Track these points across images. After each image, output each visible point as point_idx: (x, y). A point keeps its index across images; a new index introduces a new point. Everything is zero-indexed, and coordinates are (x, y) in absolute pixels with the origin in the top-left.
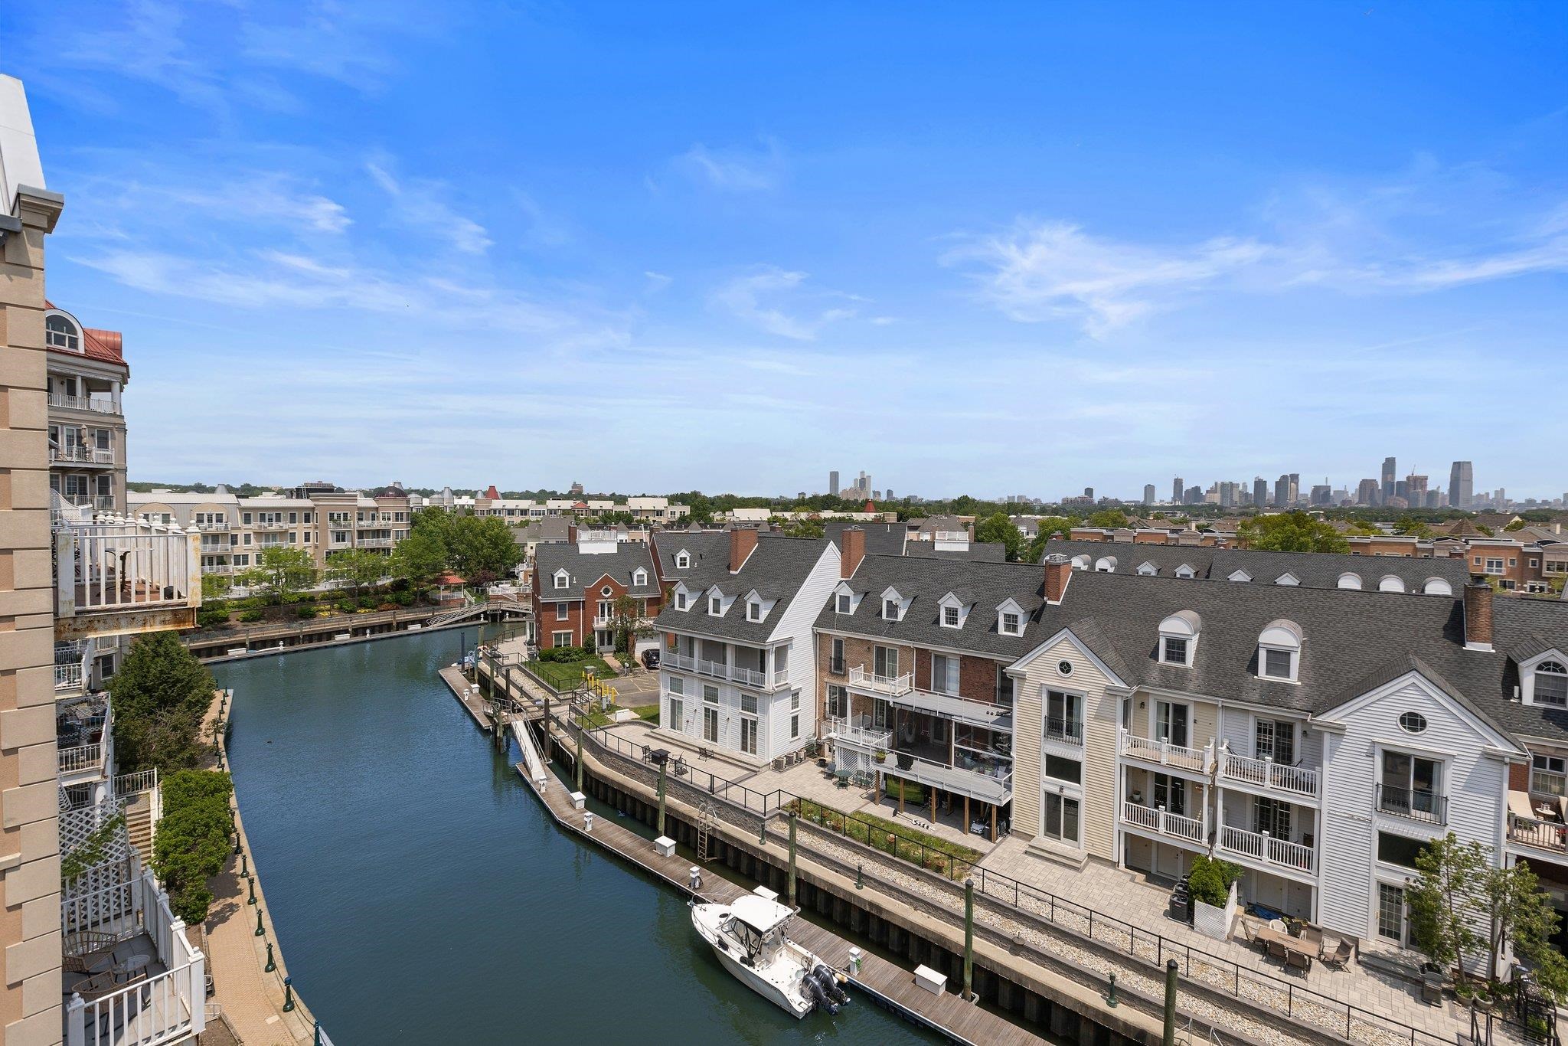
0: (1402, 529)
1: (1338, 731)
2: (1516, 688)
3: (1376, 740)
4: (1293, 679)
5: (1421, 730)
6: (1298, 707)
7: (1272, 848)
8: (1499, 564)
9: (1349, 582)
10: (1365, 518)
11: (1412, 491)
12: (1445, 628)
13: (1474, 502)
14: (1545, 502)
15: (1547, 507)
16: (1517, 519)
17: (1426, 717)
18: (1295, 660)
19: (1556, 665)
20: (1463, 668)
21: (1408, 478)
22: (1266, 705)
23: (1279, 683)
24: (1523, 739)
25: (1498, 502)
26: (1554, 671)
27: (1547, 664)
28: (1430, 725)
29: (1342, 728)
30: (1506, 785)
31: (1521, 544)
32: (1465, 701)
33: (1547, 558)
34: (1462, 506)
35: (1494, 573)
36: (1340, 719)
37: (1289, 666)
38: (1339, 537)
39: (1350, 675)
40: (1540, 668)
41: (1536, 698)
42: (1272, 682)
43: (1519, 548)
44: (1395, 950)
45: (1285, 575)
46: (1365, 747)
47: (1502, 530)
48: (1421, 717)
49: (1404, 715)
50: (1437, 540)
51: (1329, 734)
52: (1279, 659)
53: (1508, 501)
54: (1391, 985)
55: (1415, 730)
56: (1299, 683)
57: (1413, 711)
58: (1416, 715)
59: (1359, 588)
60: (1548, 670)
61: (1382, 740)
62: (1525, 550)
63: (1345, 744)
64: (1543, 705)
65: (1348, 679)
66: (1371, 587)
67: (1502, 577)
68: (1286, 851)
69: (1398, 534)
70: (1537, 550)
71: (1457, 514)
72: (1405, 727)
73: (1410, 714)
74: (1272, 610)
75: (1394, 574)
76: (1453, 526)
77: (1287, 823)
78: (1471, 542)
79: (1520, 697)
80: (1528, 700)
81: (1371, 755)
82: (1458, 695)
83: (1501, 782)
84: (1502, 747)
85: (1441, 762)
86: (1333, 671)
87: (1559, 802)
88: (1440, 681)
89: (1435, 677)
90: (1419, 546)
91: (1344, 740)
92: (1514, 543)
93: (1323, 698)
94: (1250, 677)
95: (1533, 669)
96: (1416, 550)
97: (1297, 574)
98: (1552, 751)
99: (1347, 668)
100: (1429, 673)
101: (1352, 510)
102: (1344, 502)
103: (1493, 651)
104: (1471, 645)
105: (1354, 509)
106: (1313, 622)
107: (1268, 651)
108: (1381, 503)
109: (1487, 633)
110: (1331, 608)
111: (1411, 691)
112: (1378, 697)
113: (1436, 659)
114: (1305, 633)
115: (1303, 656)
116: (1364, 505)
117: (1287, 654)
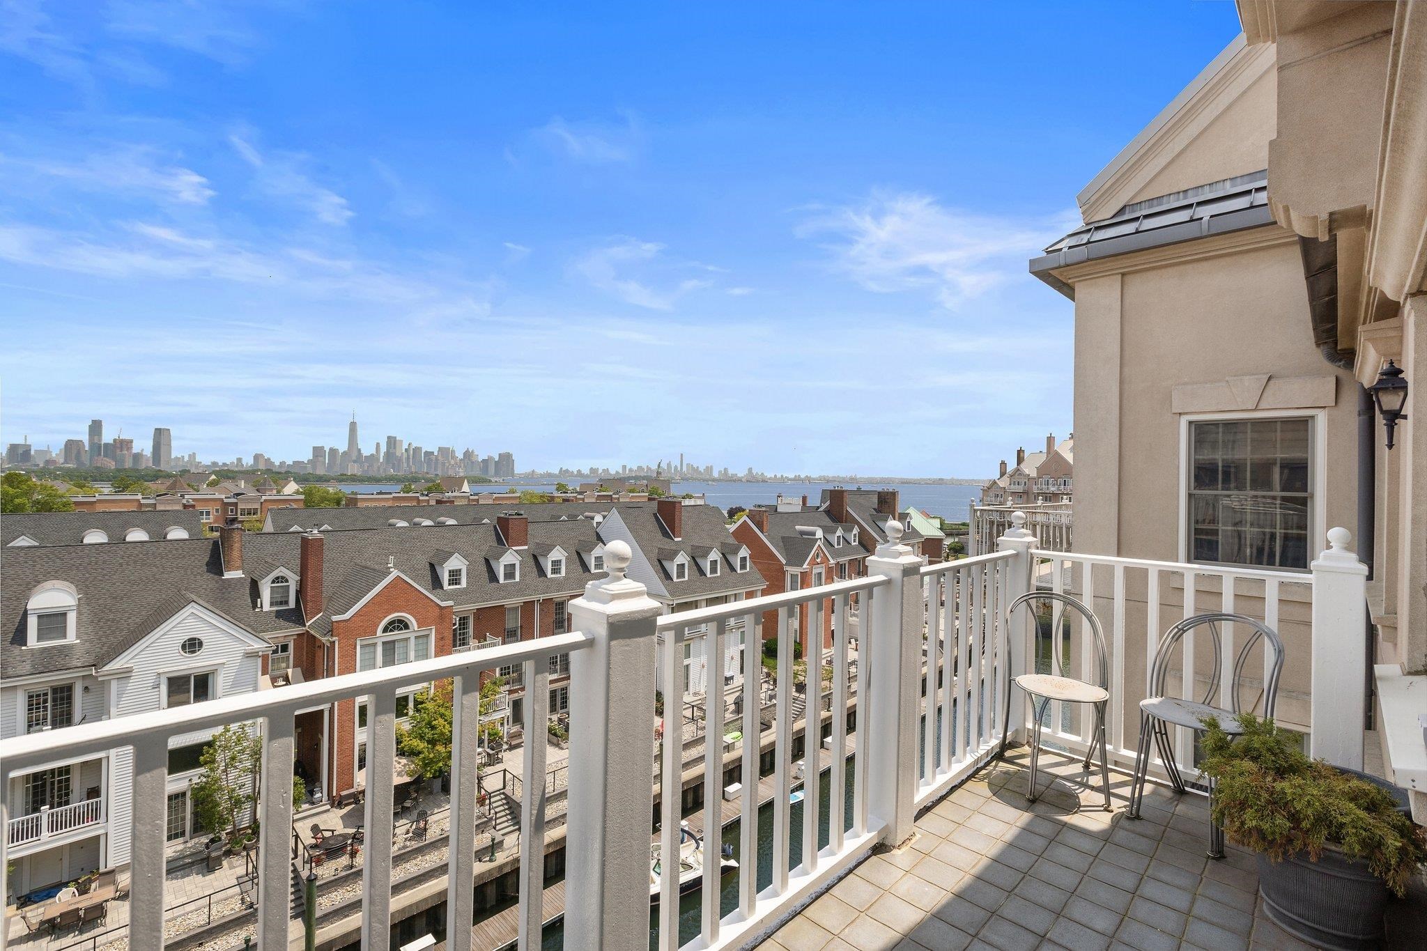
0: (119, 487)
1: (125, 675)
2: (259, 600)
3: (161, 671)
4: (71, 638)
5: (199, 650)
6: (79, 664)
7: (52, 821)
8: (208, 514)
9: (95, 537)
10: (82, 478)
11: (118, 452)
12: (207, 565)
13: (173, 464)
14: (224, 464)
15: (226, 468)
16: (213, 477)
17: (202, 638)
18: (72, 619)
19: (283, 578)
20: (223, 593)
21: (115, 440)
22: (40, 673)
23: (53, 648)
24: (267, 636)
25: (191, 464)
26: (282, 582)
27: (277, 578)
28: (206, 644)
29: (129, 670)
30: (260, 673)
31: (223, 497)
33: (240, 506)
34: (163, 467)
35: (205, 521)
36: (126, 663)
37: (66, 626)
38: (61, 497)
39: (130, 621)
40: (273, 582)
41: (272, 604)
42: (46, 648)
43: (222, 500)
44: (181, 847)
45: (21, 538)
46: (151, 680)
47: (205, 486)
48: (199, 640)
49: (185, 641)
50: (158, 496)
51: (116, 681)
52: (53, 622)
53: (199, 463)
54: (183, 877)
55: (194, 652)
56: (78, 641)
57: (192, 637)
58: (194, 639)
59: (106, 541)
60: (278, 582)
61: (166, 670)
62: (226, 500)
63: (132, 684)
64: (275, 608)
65: (128, 625)
66: (118, 540)
67: (211, 523)
68: (71, 816)
69: (116, 492)
70: (235, 500)
71: (160, 474)
72: (186, 652)
73: (189, 639)
74: (38, 573)
75: (138, 527)
76: (168, 484)
77: (67, 787)
78: (186, 497)
79: (262, 607)
80: (267, 608)
81: (158, 686)
83: (257, 671)
84: (258, 645)
85: (213, 672)
86: (113, 621)
87: (287, 674)
90: (143, 501)
91: (131, 681)
92: (217, 496)
93: (105, 648)
94: (16, 650)
95: (269, 584)
96: (141, 505)
97: (35, 536)
98: (282, 640)
99: (127, 615)
100: (201, 602)
101: (59, 471)
102: (47, 462)
103: (243, 576)
104: (228, 574)
105: (60, 469)
106: (87, 578)
107: (40, 617)
108: (88, 463)
109: (238, 563)
110: (104, 562)
111: (191, 620)
112: (162, 633)
113: (204, 591)
114: (79, 591)
115: (79, 613)
116: (70, 465)
117: (64, 614)
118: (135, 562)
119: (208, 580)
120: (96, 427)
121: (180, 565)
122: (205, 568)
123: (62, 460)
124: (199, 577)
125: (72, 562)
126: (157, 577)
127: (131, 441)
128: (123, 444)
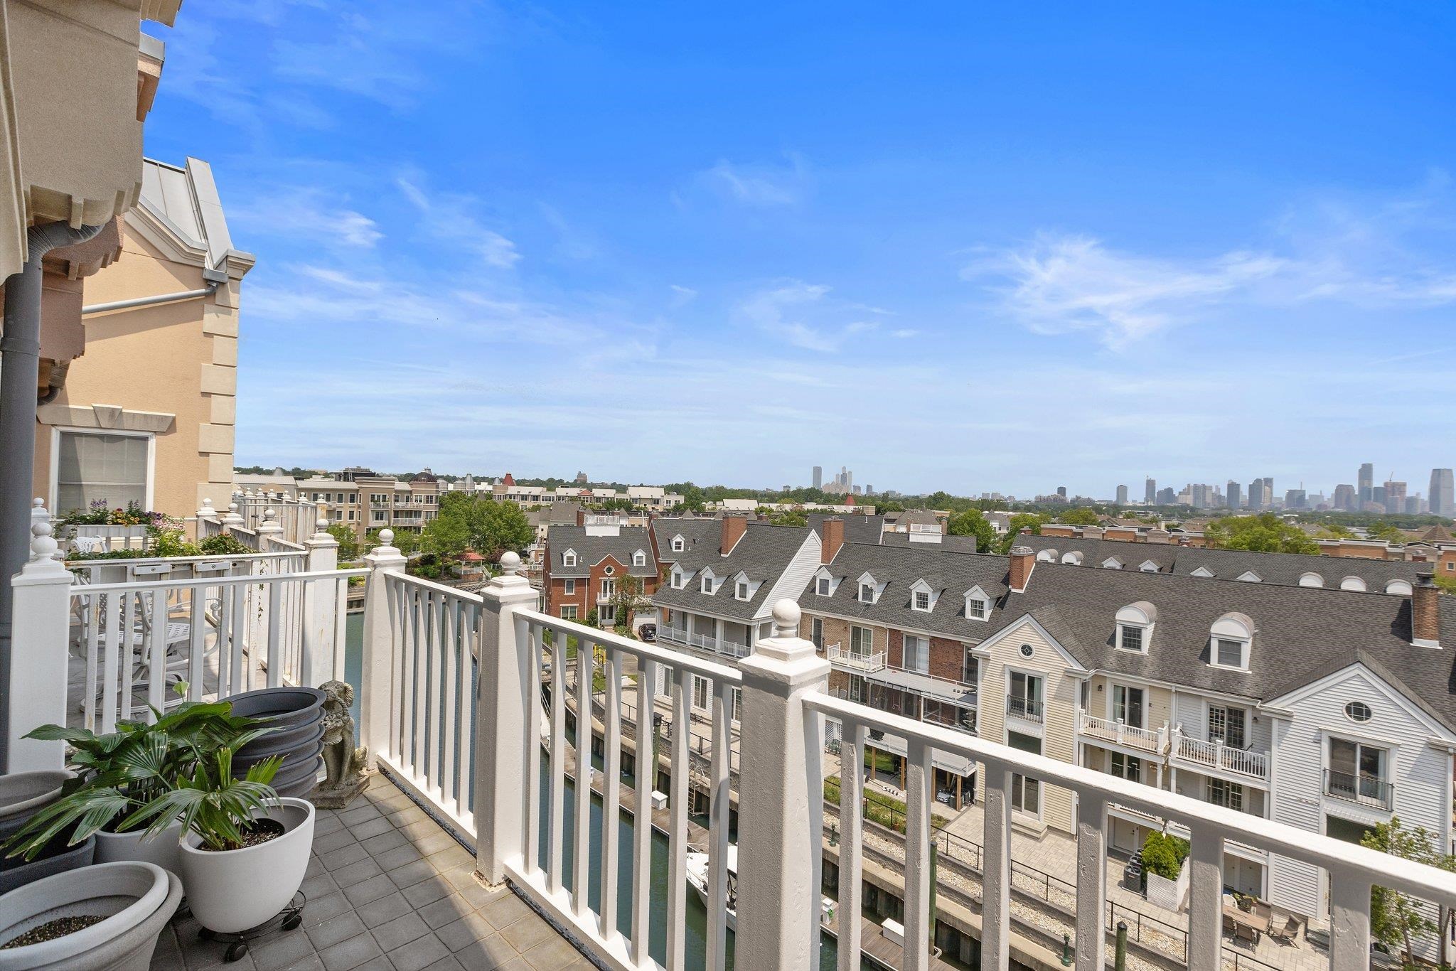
1: (1286, 718)
3: (1322, 727)
4: (1244, 668)
5: (1366, 719)
6: (1249, 694)
9: (1311, 580)
11: (1387, 496)
12: (1392, 625)
17: (1371, 707)
18: (1246, 650)
20: (1410, 663)
21: (1386, 484)
22: (1218, 691)
23: (1230, 672)
28: (1375, 715)
29: (1290, 715)
30: (1449, 774)
32: (1410, 693)
34: (1440, 513)
36: (1287, 706)
37: (1240, 655)
38: (1308, 540)
39: (1299, 666)
42: (1224, 671)
45: (1247, 573)
46: (1312, 735)
48: (1366, 707)
49: (1350, 704)
51: (1278, 720)
52: (1231, 649)
55: (1361, 719)
56: (1250, 672)
57: (1358, 701)
58: (1361, 705)
59: (1320, 586)
61: (1329, 728)
63: (1293, 730)
65: (1296, 670)
69: (1369, 538)
71: (1435, 520)
72: (1350, 716)
73: (1355, 704)
75: (1356, 574)
76: (1428, 532)
77: (1240, 805)
81: (1318, 742)
82: (1403, 688)
84: (1445, 739)
85: (1386, 750)
86: (1283, 662)
88: (1388, 675)
89: (1381, 670)
90: (1387, 549)
91: (1292, 726)
93: (1273, 686)
94: (1202, 665)
96: (1387, 554)
97: (1259, 573)
99: (1297, 659)
100: (1374, 666)
101: (1325, 514)
102: (1319, 506)
103: (1441, 648)
104: (1419, 642)
105: (1327, 513)
106: (1265, 616)
107: (1220, 641)
108: (1354, 507)
109: (1433, 631)
110: (1282, 603)
111: (1356, 682)
112: (1323, 687)
113: (1384, 654)
114: (1257, 626)
115: (1254, 647)
116: (1337, 510)
117: (1239, 644)
119: (1392, 643)
120: (1366, 471)
121: (1359, 620)
122: (1389, 629)
123: (1330, 504)
124: (1380, 637)
125: (1253, 599)
126: (1332, 627)
127: (1405, 485)
128: (1395, 488)
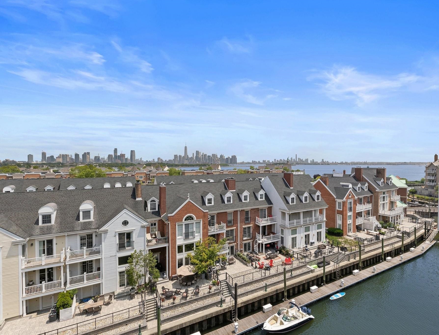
0: (120, 169)
1: (106, 232)
2: (147, 208)
3: (116, 231)
4: (92, 219)
5: (127, 225)
6: (94, 228)
7: (87, 277)
8: (142, 177)
9: (107, 186)
10: (110, 166)
11: (121, 158)
12: (131, 195)
13: (136, 161)
14: (150, 161)
16: (145, 165)
18: (92, 213)
19: (154, 200)
20: (136, 205)
21: (120, 154)
22: (83, 230)
23: (87, 222)
24: (149, 220)
25: (141, 161)
26: (154, 202)
27: (152, 201)
28: (129, 223)
29: (107, 231)
31: (146, 172)
33: (151, 175)
34: (133, 162)
35: (141, 180)
36: (106, 228)
37: (90, 215)
38: (103, 172)
40: (151, 202)
41: (151, 209)
42: (85, 222)
43: (145, 173)
44: (123, 289)
45: (87, 186)
46: (114, 234)
47: (142, 168)
48: (127, 221)
49: (123, 222)
50: (128, 172)
51: (103, 234)
52: (87, 214)
53: (143, 161)
54: (123, 300)
55: (126, 225)
56: (94, 220)
57: (125, 220)
59: (110, 187)
60: (152, 202)
61: (118, 231)
62: (147, 173)
64: (152, 211)
65: (108, 215)
66: (113, 187)
67: (143, 180)
68: (92, 276)
70: (149, 173)
71: (132, 164)
72: (123, 225)
74: (84, 198)
75: (119, 182)
76: (132, 168)
77: (92, 267)
78: (136, 172)
79: (148, 210)
80: (149, 210)
81: (115, 236)
83: (145, 232)
84: (145, 224)
85: (132, 232)
86: (104, 214)
88: (131, 210)
90: (124, 173)
91: (108, 234)
92: (145, 172)
93: (101, 223)
94: (77, 222)
95: (150, 203)
96: (124, 175)
97: (91, 185)
98: (154, 221)
100: (128, 208)
101: (106, 164)
102: (104, 161)
103: (142, 200)
104: (137, 199)
105: (107, 163)
106: (96, 200)
107: (83, 212)
108: (114, 161)
109: (140, 195)
110: (102, 194)
111: (125, 215)
112: (116, 218)
113: (130, 205)
114: (95, 204)
115: (94, 211)
116: (110, 162)
117: (90, 211)
118: (111, 194)
119: (131, 201)
120: (116, 150)
121: (124, 196)
122: (131, 197)
123: (107, 161)
124: (129, 200)
125: (93, 194)
126: (117, 199)
127: (125, 155)
128: (123, 155)
